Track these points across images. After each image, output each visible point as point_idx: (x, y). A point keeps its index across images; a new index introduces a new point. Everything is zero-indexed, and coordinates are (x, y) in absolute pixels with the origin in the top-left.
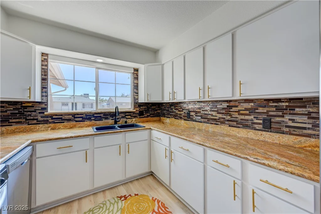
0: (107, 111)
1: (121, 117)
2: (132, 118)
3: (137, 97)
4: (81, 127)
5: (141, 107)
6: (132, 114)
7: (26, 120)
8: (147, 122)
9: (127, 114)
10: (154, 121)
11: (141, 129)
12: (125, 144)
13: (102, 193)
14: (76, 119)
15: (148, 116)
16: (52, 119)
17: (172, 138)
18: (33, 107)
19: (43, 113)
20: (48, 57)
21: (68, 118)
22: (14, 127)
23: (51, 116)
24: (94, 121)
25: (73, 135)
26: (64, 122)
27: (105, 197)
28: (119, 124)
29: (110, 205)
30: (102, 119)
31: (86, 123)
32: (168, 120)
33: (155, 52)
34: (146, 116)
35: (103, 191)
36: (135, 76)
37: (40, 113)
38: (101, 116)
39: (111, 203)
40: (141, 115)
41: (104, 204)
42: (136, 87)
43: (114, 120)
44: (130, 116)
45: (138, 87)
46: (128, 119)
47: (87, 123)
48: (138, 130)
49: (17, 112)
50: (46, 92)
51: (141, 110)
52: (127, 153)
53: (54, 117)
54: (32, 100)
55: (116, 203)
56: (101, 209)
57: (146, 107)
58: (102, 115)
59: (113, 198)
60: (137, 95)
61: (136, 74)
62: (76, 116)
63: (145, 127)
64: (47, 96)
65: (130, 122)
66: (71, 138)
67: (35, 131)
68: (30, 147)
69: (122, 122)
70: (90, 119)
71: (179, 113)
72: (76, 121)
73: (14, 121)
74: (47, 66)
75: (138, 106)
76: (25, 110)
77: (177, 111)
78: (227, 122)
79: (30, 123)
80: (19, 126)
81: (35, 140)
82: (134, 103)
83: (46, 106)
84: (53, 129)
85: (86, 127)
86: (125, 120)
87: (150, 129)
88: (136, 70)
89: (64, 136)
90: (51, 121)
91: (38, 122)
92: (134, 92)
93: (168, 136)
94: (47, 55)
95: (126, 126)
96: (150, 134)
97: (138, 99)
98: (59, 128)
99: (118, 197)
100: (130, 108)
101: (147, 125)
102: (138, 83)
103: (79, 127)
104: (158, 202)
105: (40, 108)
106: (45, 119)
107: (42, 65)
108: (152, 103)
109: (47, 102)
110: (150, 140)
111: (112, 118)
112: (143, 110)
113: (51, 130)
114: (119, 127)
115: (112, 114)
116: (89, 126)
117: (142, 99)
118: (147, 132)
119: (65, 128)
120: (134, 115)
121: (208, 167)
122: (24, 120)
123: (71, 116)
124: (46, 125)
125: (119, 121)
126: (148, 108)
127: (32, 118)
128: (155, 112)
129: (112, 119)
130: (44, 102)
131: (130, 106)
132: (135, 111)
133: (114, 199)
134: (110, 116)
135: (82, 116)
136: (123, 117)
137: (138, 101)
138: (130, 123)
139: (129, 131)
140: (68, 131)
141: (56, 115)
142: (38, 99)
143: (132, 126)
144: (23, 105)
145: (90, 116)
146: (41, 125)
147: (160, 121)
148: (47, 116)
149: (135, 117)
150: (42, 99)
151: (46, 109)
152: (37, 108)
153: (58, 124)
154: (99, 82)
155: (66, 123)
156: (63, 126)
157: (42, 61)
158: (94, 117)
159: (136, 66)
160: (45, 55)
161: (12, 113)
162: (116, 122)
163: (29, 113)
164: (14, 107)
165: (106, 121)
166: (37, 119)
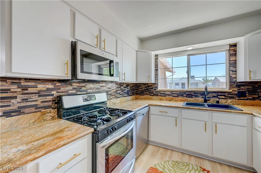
0: (197, 90)
1: (212, 97)
2: (227, 99)
3: (235, 75)
4: (176, 101)
5: (242, 87)
6: (226, 94)
7: (149, 93)
8: (253, 105)
9: (220, 94)
11: (235, 112)
12: (212, 123)
13: (188, 156)
14: (173, 95)
15: (254, 99)
16: (160, 93)
18: (152, 86)
19: (156, 90)
21: (168, 94)
22: (145, 96)
23: (159, 92)
24: (186, 98)
25: (168, 105)
26: (166, 96)
27: (190, 160)
28: (209, 103)
29: (192, 169)
30: (193, 96)
34: (251, 98)
35: (190, 155)
36: (231, 53)
37: (154, 89)
39: (193, 168)
40: (242, 97)
41: (187, 165)
43: (204, 99)
44: (224, 97)
45: (236, 64)
46: (221, 100)
47: (180, 98)
48: (230, 112)
49: (146, 88)
50: (158, 78)
51: (241, 90)
53: (161, 92)
54: (150, 82)
55: (197, 171)
56: (184, 167)
57: (251, 87)
58: (192, 93)
59: (196, 165)
60: (235, 73)
61: (234, 50)
62: (173, 93)
63: (243, 111)
64: (158, 80)
65: (223, 102)
66: (167, 107)
67: (153, 100)
69: (213, 101)
70: (182, 95)
73: (145, 93)
74: (157, 62)
75: (236, 86)
76: (149, 88)
79: (151, 95)
80: (147, 96)
81: (150, 104)
82: (230, 83)
83: (157, 86)
84: (160, 100)
85: (180, 101)
86: (217, 99)
87: (252, 114)
88: (234, 46)
89: (163, 105)
90: (159, 94)
91: (154, 95)
92: (230, 70)
94: (158, 55)
95: (217, 106)
96: (252, 121)
97: (236, 78)
98: (163, 100)
99: (201, 167)
100: (225, 87)
101: (246, 109)
102: (236, 60)
103: (175, 101)
105: (155, 87)
106: (157, 93)
107: (155, 62)
109: (158, 83)
110: (253, 128)
111: (202, 96)
112: (246, 90)
113: (159, 100)
114: (208, 105)
115: (202, 93)
116: (182, 101)
117: (242, 77)
118: (245, 117)
119: (167, 100)
120: (230, 96)
123: (170, 93)
124: (157, 97)
125: (209, 100)
126: (255, 88)
127: (151, 92)
129: (202, 98)
130: (156, 83)
131: (225, 86)
132: (231, 91)
133: (197, 167)
134: (200, 95)
135: (177, 93)
136: (214, 97)
137: (236, 80)
138: (223, 104)
139: (217, 111)
140: (168, 102)
142: (154, 82)
143: (227, 107)
144: (148, 85)
145: (183, 94)
146: (155, 96)
149: (231, 98)
150: (155, 82)
151: (157, 87)
152: (153, 87)
153: (163, 97)
154: (190, 66)
155: (167, 97)
156: (165, 99)
157: (155, 60)
158: (186, 94)
159: (232, 41)
160: (156, 56)
161: (144, 89)
162: (206, 101)
163: (150, 89)
164: (145, 86)
165: (196, 98)
166: (153, 93)
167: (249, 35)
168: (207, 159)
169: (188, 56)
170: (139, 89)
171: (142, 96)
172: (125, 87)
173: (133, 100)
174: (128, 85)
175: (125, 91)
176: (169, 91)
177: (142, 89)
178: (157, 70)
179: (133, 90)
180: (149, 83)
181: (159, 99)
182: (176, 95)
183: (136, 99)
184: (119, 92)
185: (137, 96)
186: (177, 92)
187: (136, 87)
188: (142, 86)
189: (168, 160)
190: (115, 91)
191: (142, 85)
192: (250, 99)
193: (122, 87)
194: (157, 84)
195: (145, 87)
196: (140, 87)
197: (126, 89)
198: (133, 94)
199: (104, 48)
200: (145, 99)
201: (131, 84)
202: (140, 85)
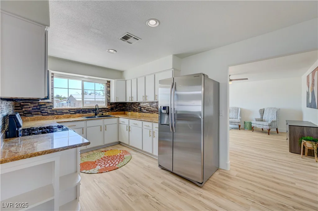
0: (90, 108)
4: (74, 117)
5: (112, 105)
8: (116, 114)
9: (103, 109)
10: (121, 114)
11: (113, 118)
12: (104, 126)
14: (71, 112)
15: (117, 111)
16: (56, 112)
17: (130, 120)
18: (45, 105)
19: (51, 109)
20: (54, 75)
21: (65, 112)
22: (35, 116)
23: (56, 110)
24: (82, 114)
25: (76, 120)
26: (63, 114)
30: (87, 112)
32: (129, 113)
33: (121, 72)
36: (108, 86)
37: (49, 109)
40: (112, 110)
41: (94, 154)
42: (108, 92)
43: (95, 113)
44: (105, 111)
45: (110, 92)
47: (78, 115)
48: (111, 118)
49: (36, 108)
51: (112, 107)
52: (105, 130)
53: (57, 111)
55: (101, 153)
57: (115, 105)
58: (87, 110)
59: (98, 152)
61: (109, 84)
62: (71, 110)
65: (104, 114)
67: (47, 120)
69: (100, 114)
70: (79, 112)
71: (136, 108)
72: (71, 114)
73: (34, 113)
75: (110, 104)
76: (41, 107)
77: (135, 108)
78: (156, 112)
79: (43, 115)
82: (108, 103)
84: (57, 118)
85: (77, 117)
86: (102, 113)
87: (118, 117)
88: (109, 82)
91: (48, 114)
92: (108, 96)
93: (128, 120)
95: (102, 116)
96: (118, 120)
97: (110, 100)
98: (61, 118)
99: (101, 151)
100: (105, 105)
101: (116, 116)
102: (110, 90)
103: (73, 117)
104: (123, 151)
105: (49, 106)
106: (52, 112)
108: (119, 103)
110: (119, 124)
112: (114, 107)
114: (98, 117)
117: (113, 100)
118: (116, 119)
119: (65, 117)
120: (107, 110)
121: (143, 129)
122: (40, 113)
123: (68, 111)
124: (53, 116)
125: (98, 114)
126: (117, 106)
127: (44, 111)
128: (122, 108)
129: (93, 113)
132: (108, 107)
134: (92, 111)
135: (74, 110)
136: (100, 111)
139: (106, 118)
140: (67, 119)
141: (59, 110)
143: (107, 116)
144: (40, 104)
146: (50, 116)
147: (124, 114)
148: (53, 111)
149: (108, 111)
151: (52, 106)
153: (60, 115)
154: (84, 89)
155: (65, 115)
156: (63, 117)
158: (82, 111)
159: (109, 80)
161: (32, 109)
162: (96, 115)
163: (43, 109)
165: (90, 113)
166: (47, 112)
167: (116, 80)
169: (83, 81)
170: (23, 109)
176: (66, 109)
177: (29, 109)
181: (55, 118)
186: (75, 110)
192: (115, 111)
196: (25, 106)
202: (25, 104)
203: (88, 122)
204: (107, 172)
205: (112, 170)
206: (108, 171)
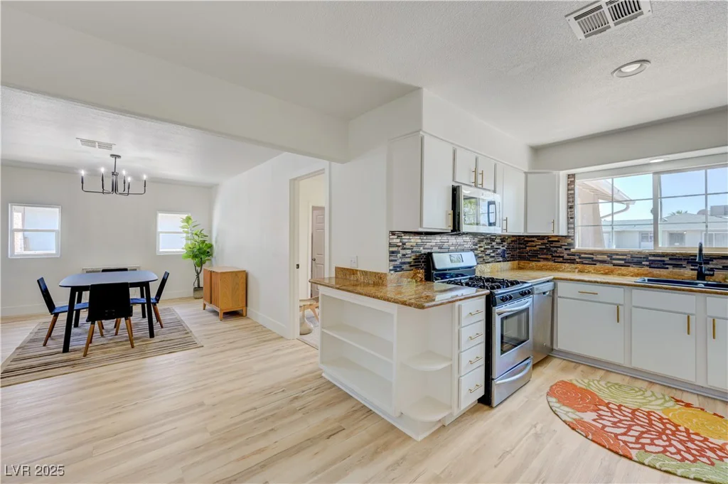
0: (678, 252)
1: (721, 267)
4: (623, 275)
7: (553, 256)
12: (706, 319)
14: (614, 262)
16: (579, 258)
18: (558, 241)
19: (570, 249)
20: (575, 179)
21: (601, 259)
22: (541, 263)
23: (579, 254)
24: (648, 268)
25: (599, 280)
26: (595, 264)
27: (649, 387)
29: (651, 396)
30: (667, 266)
31: (631, 269)
35: (651, 382)
37: (566, 249)
38: (664, 261)
39: (653, 395)
41: (641, 390)
43: (696, 272)
47: (634, 269)
49: (544, 247)
50: (574, 223)
52: (710, 336)
53: (583, 256)
54: (556, 234)
55: (663, 400)
56: (633, 391)
58: (666, 259)
59: (662, 394)
62: (614, 257)
64: (574, 228)
66: (595, 283)
67: (560, 271)
68: (552, 284)
69: (723, 277)
70: (639, 263)
72: (614, 265)
73: (542, 256)
74: (573, 189)
76: (551, 245)
79: (556, 261)
80: (545, 263)
81: (557, 277)
83: (573, 241)
84: (581, 272)
85: (632, 276)
89: (587, 279)
90: (578, 260)
91: (564, 261)
94: (574, 175)
98: (589, 272)
99: (673, 398)
103: (619, 275)
105: (566, 244)
106: (572, 257)
107: (568, 190)
109: (574, 236)
111: (692, 266)
113: (578, 272)
114: (706, 285)
115: (692, 259)
116: (637, 275)
119: (597, 272)
122: (550, 257)
123: (606, 256)
124: (573, 266)
125: (712, 275)
127: (558, 255)
129: (692, 269)
130: (570, 236)
133: (664, 396)
135: (625, 257)
136: (726, 268)
139: (717, 293)
140: (600, 276)
141: (586, 254)
142: (565, 234)
144: (550, 239)
145: (639, 259)
146: (567, 265)
148: (573, 254)
150: (568, 232)
151: (571, 245)
152: (563, 244)
153: (588, 266)
154: (661, 198)
155: (598, 265)
156: (594, 270)
157: (568, 185)
158: (648, 261)
160: (571, 177)
161: (540, 248)
162: (701, 276)
163: (555, 249)
164: (542, 241)
165: (677, 270)
166: (563, 257)
168: (695, 394)
169: (656, 176)
170: (527, 248)
171: (534, 263)
172: (498, 244)
173: (513, 269)
174: (504, 238)
175: (499, 251)
176: (602, 253)
177: (535, 248)
178: (571, 207)
179: (513, 249)
180: (553, 236)
181: (577, 270)
182: (623, 262)
183: (520, 268)
184: (488, 252)
185: (522, 263)
186: (626, 255)
187: (519, 244)
188: (533, 241)
189: (598, 379)
190: (482, 249)
191: (533, 239)
193: (494, 243)
194: (572, 237)
195: (542, 244)
196: (530, 244)
197: (500, 247)
198: (513, 258)
199: (482, 184)
200: (541, 269)
201: (509, 237)
202: (530, 239)
203: (636, 292)
204: (586, 437)
205: (604, 447)
206: (590, 437)
